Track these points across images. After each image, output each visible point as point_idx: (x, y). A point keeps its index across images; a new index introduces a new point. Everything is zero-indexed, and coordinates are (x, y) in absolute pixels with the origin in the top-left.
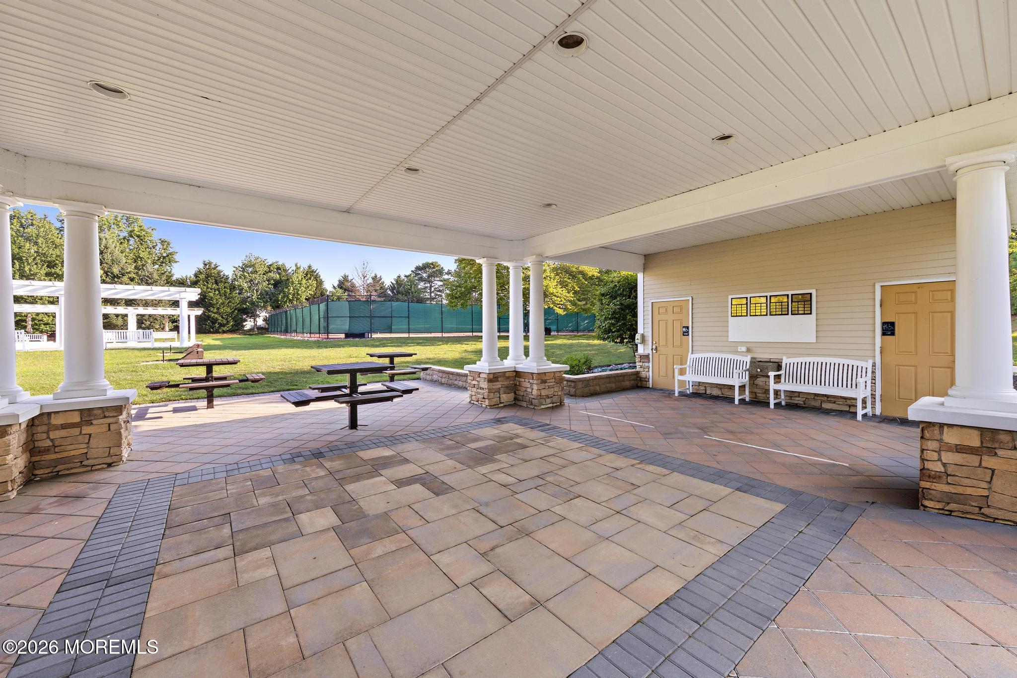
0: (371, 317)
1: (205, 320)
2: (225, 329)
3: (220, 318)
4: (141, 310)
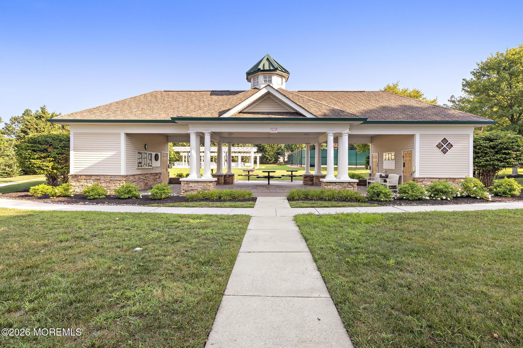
1: (264, 158)
2: (271, 162)
3: (269, 157)
4: (242, 155)
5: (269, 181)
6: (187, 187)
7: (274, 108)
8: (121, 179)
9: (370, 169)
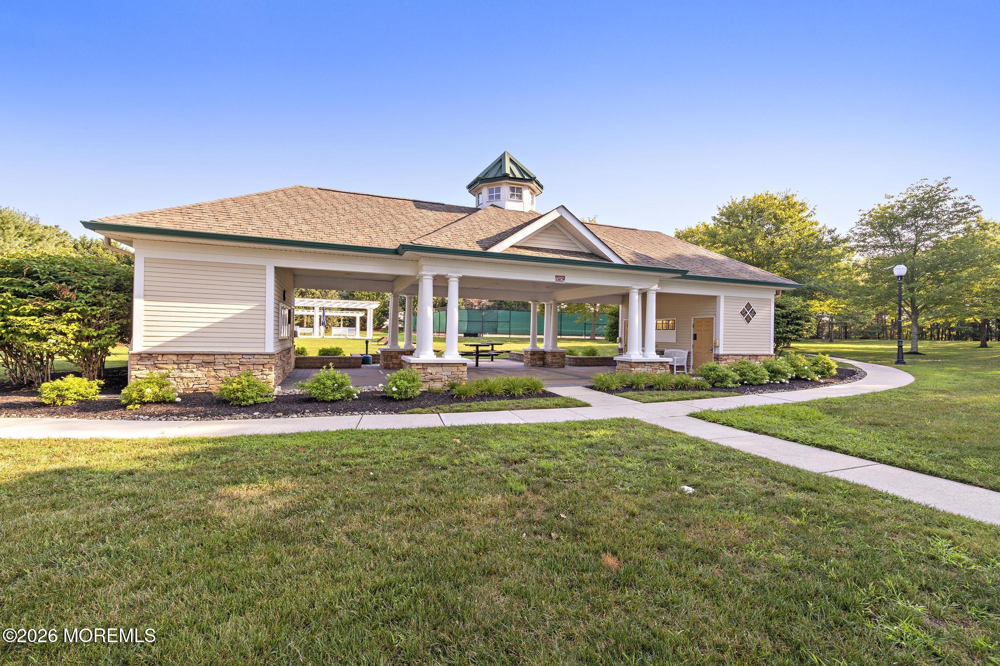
0: (483, 322)
5: (477, 361)
6: (422, 375)
7: (558, 244)
8: (266, 361)
9: (621, 341)
